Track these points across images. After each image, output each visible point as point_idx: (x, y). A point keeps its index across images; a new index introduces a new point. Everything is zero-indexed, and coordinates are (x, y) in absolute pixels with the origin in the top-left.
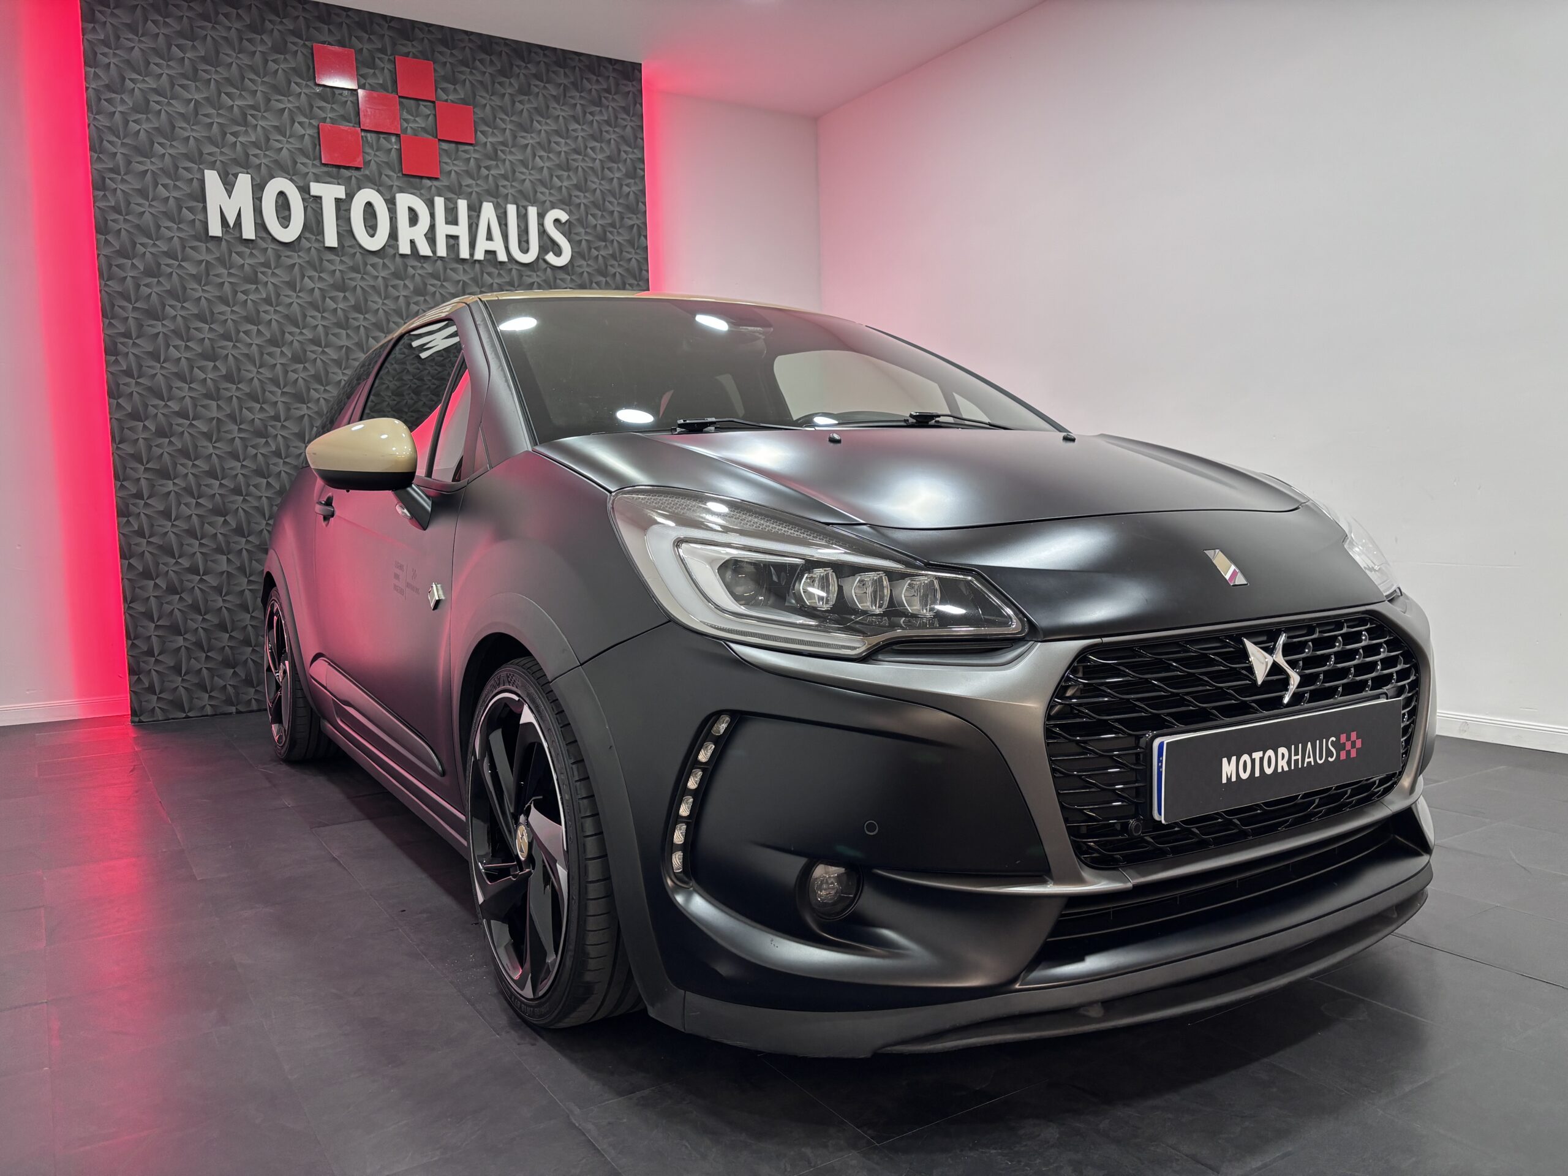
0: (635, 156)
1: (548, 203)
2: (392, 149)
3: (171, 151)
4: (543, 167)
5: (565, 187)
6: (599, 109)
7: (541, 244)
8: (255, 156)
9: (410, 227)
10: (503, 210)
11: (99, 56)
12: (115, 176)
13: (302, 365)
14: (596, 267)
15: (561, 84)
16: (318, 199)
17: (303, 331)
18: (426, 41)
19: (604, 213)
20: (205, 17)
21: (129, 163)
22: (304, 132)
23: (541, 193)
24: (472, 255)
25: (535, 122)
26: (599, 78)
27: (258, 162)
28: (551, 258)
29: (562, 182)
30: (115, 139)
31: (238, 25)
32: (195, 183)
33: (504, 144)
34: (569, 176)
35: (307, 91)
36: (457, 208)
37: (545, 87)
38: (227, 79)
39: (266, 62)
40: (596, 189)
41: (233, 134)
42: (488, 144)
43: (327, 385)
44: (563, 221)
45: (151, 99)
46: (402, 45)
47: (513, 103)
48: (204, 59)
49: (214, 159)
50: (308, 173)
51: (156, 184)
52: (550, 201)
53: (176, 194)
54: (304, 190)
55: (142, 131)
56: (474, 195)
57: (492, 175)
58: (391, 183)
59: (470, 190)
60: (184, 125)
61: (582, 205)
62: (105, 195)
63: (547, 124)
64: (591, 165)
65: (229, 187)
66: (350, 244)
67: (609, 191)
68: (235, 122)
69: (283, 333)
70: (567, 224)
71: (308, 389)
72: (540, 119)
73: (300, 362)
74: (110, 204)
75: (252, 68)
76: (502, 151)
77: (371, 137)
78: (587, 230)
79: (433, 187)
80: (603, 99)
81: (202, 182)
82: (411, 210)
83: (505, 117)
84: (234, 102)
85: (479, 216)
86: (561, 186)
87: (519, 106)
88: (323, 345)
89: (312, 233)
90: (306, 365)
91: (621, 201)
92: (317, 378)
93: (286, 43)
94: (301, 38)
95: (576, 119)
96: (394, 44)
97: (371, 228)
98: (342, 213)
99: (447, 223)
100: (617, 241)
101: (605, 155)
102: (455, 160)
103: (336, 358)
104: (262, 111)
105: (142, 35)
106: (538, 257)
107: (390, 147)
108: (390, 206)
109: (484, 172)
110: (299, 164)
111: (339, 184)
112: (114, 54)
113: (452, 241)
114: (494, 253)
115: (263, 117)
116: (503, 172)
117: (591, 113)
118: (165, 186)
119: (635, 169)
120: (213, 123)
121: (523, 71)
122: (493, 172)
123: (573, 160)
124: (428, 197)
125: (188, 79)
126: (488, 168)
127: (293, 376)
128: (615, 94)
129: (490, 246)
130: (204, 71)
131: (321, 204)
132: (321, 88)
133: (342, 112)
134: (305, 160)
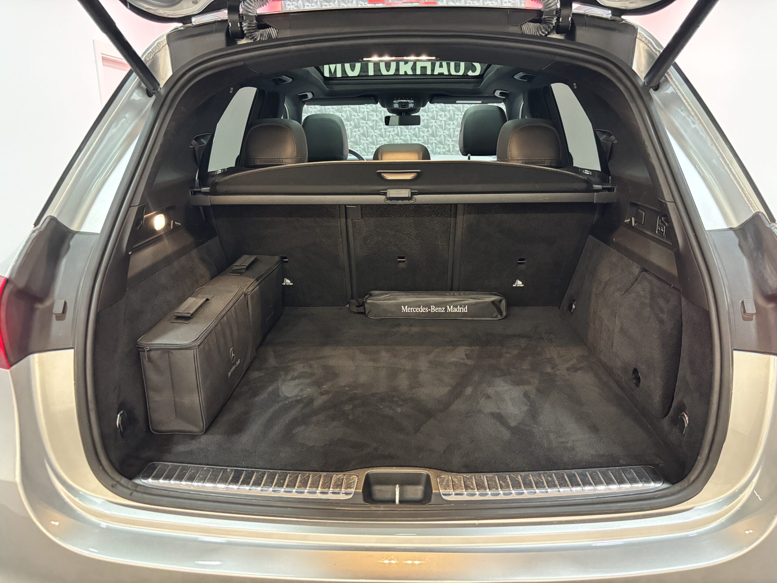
13: (358, 129)
17: (359, 114)
28: (470, 73)
43: (367, 137)
66: (378, 74)
69: (351, 115)
71: (360, 139)
73: (357, 128)
88: (366, 120)
90: (360, 129)
92: (363, 134)
103: (371, 125)
106: (464, 73)
113: (423, 69)
127: (354, 134)
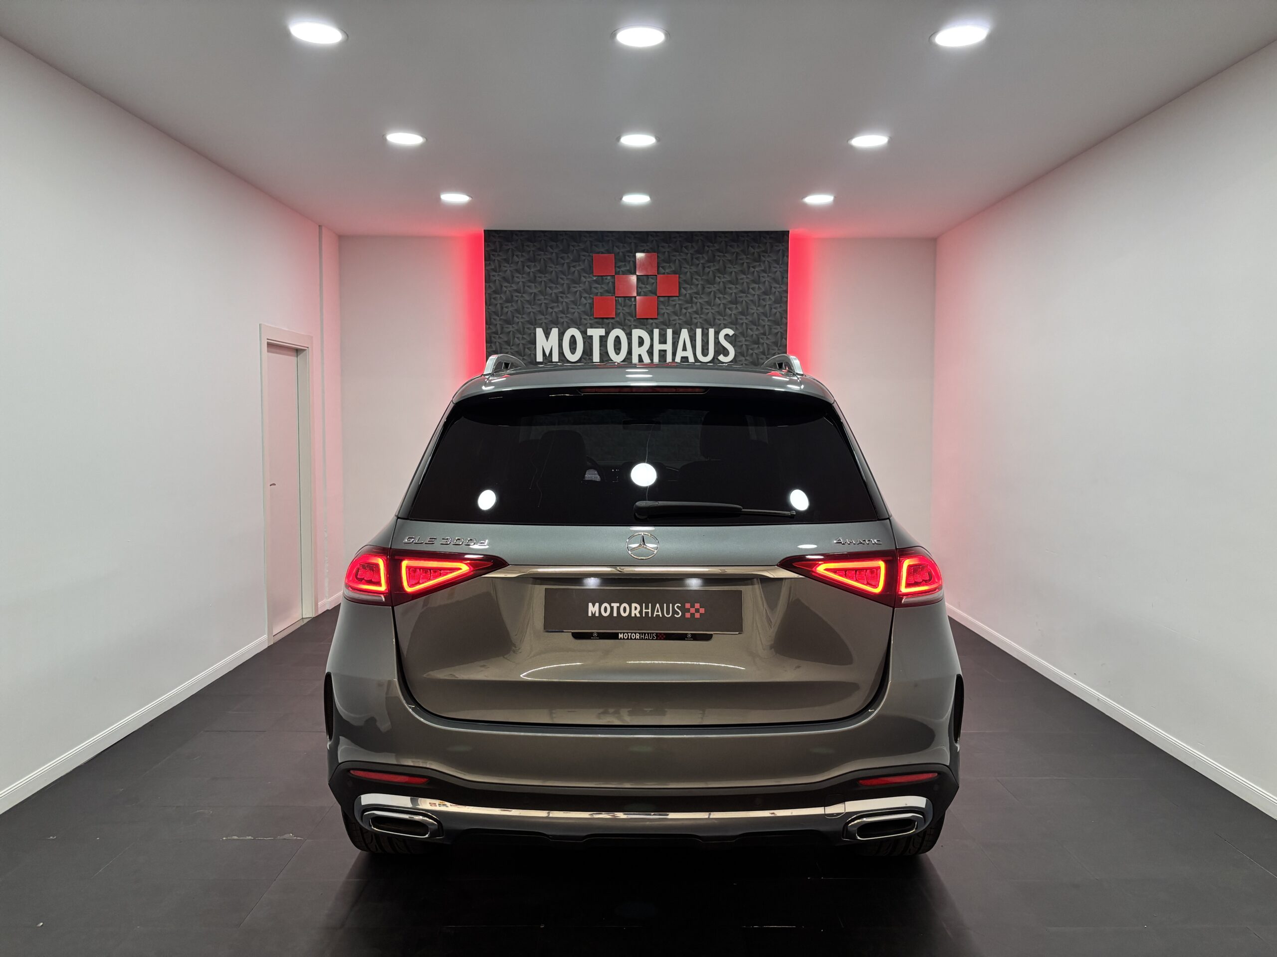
0: (782, 289)
1: (722, 325)
2: (631, 305)
3: (522, 320)
4: (720, 304)
5: (734, 314)
6: (758, 263)
7: (717, 349)
8: (561, 317)
9: (639, 347)
10: (694, 332)
11: (491, 277)
12: (495, 335)
14: (751, 360)
15: (734, 253)
16: (591, 337)
18: (654, 241)
19: (759, 328)
20: (540, 249)
21: (502, 328)
22: (586, 302)
23: (719, 319)
24: (674, 359)
25: (717, 278)
26: (760, 245)
27: (562, 320)
28: (721, 358)
29: (731, 311)
30: (496, 317)
31: (556, 251)
32: (532, 334)
33: (697, 293)
34: (736, 308)
35: (589, 280)
36: (666, 333)
37: (724, 256)
38: (551, 281)
39: (569, 268)
40: (754, 313)
41: (552, 308)
42: (688, 295)
44: (731, 335)
45: (514, 295)
46: (641, 246)
47: (704, 268)
48: (540, 271)
49: (541, 322)
50: (587, 324)
51: (514, 337)
52: (724, 324)
53: (523, 342)
54: (584, 333)
55: (509, 312)
56: (677, 324)
57: (689, 313)
58: (630, 324)
59: (675, 322)
60: (529, 306)
61: (744, 324)
62: (491, 346)
63: (724, 277)
64: (752, 299)
65: (547, 335)
66: (606, 359)
67: (762, 313)
68: (553, 301)
70: (734, 338)
72: (720, 275)
74: (492, 350)
75: (563, 272)
76: (695, 298)
77: (621, 300)
78: (747, 339)
79: (654, 324)
80: (762, 257)
81: (535, 334)
82: (640, 337)
83: (698, 277)
84: (552, 290)
85: (679, 337)
86: (731, 314)
87: (707, 270)
89: (588, 356)
91: (770, 319)
93: (579, 256)
94: (588, 252)
95: (743, 272)
96: (636, 246)
97: (618, 349)
98: (603, 342)
99: (660, 343)
100: (766, 343)
101: (761, 291)
102: (667, 306)
104: (566, 291)
105: (511, 264)
106: (714, 358)
107: (630, 303)
108: (629, 336)
109: (684, 311)
110: (583, 320)
111: (603, 328)
112: (498, 275)
113: (663, 353)
114: (687, 357)
115: (567, 297)
116: (695, 309)
117: (753, 267)
118: (518, 338)
119: (781, 297)
120: (542, 304)
121: (713, 249)
122: (689, 311)
123: (739, 297)
124: (650, 329)
125: (532, 283)
126: (686, 309)
128: (770, 253)
129: (685, 354)
130: (539, 277)
131: (592, 339)
132: (596, 277)
133: (606, 288)
134: (586, 317)
